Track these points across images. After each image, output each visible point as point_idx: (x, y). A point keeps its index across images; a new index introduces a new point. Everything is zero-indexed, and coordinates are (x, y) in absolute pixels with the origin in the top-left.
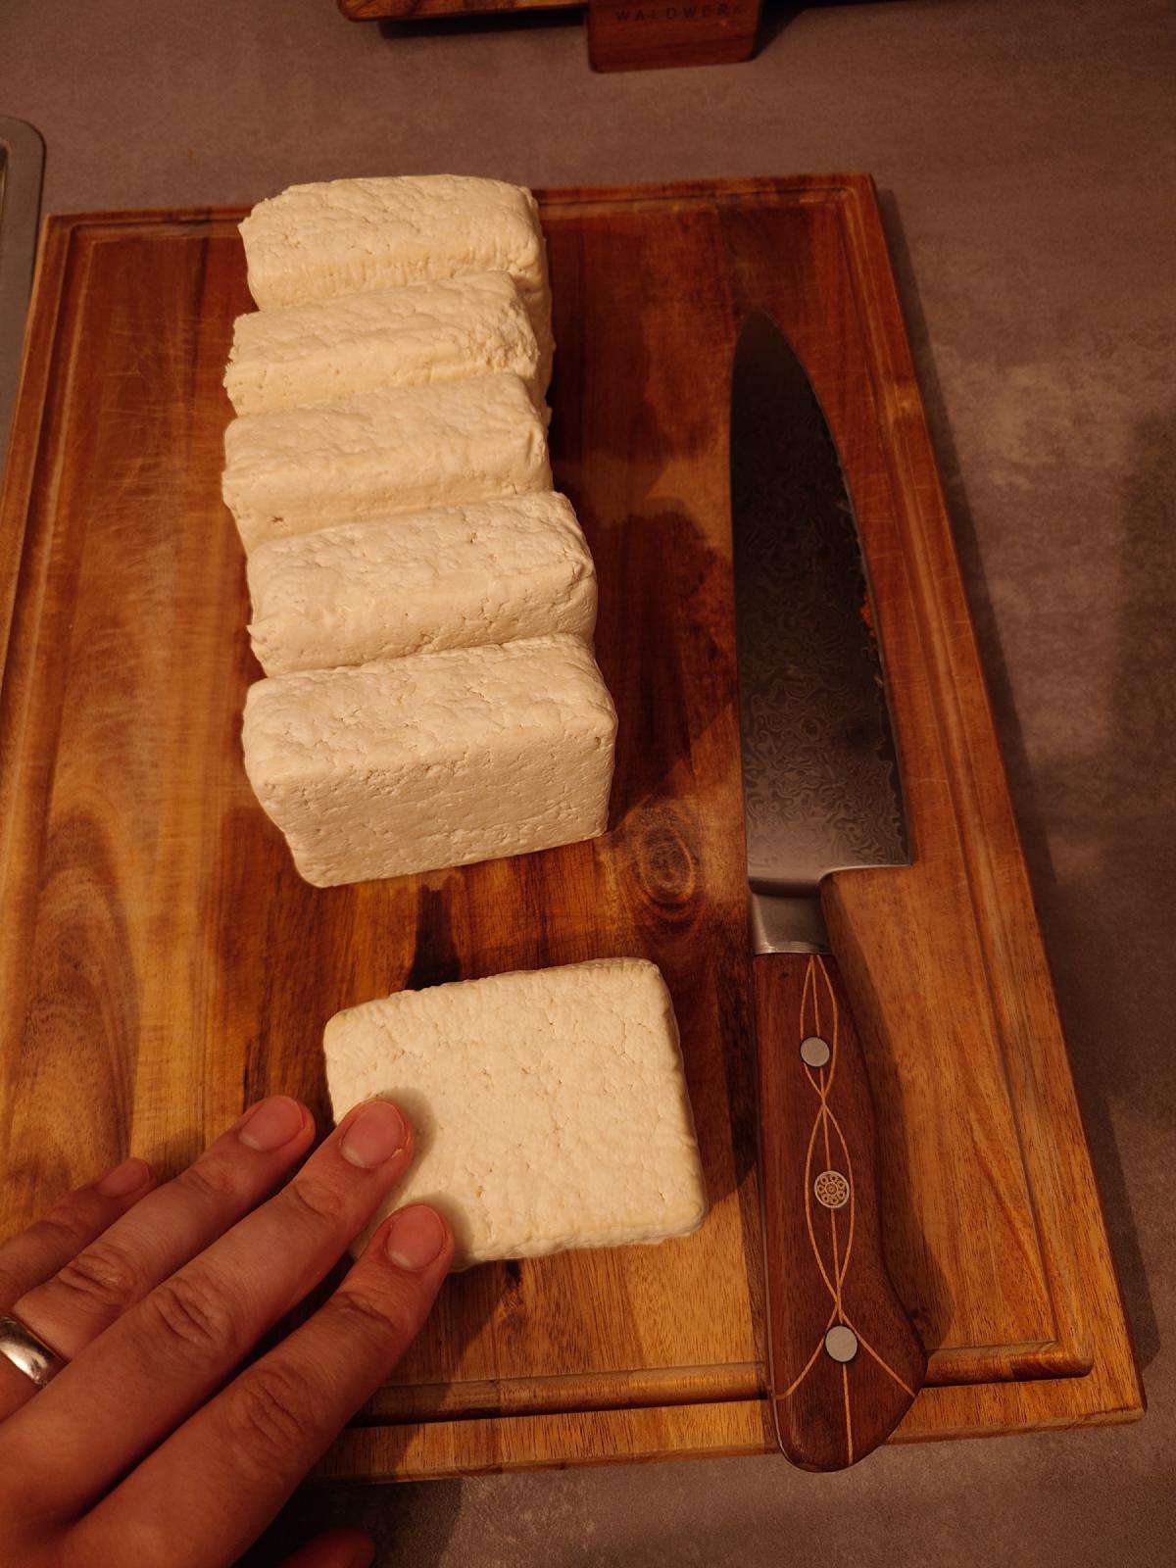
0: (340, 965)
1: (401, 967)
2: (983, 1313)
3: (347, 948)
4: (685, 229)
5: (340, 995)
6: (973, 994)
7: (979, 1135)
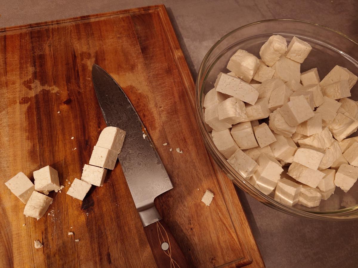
0: (64, 207)
1: (79, 205)
2: (227, 255)
3: (65, 203)
4: (124, 21)
5: (65, 215)
6: (214, 183)
7: (220, 215)
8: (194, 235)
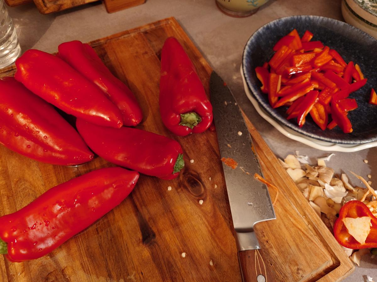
0: (123, 246)
1: (140, 240)
2: (312, 262)
3: (123, 241)
4: (137, 39)
5: (126, 254)
7: (292, 220)
8: (271, 247)
